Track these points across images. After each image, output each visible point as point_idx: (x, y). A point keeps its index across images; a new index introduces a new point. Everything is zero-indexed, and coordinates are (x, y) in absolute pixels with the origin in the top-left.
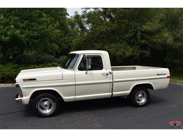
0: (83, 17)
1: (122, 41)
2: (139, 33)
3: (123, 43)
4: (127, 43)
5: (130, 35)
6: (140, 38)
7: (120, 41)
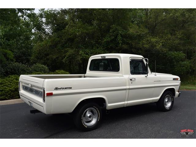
0: (41, 16)
1: (99, 46)
2: (119, 38)
3: (99, 48)
4: (104, 48)
5: (109, 39)
6: (121, 43)
7: (96, 45)
